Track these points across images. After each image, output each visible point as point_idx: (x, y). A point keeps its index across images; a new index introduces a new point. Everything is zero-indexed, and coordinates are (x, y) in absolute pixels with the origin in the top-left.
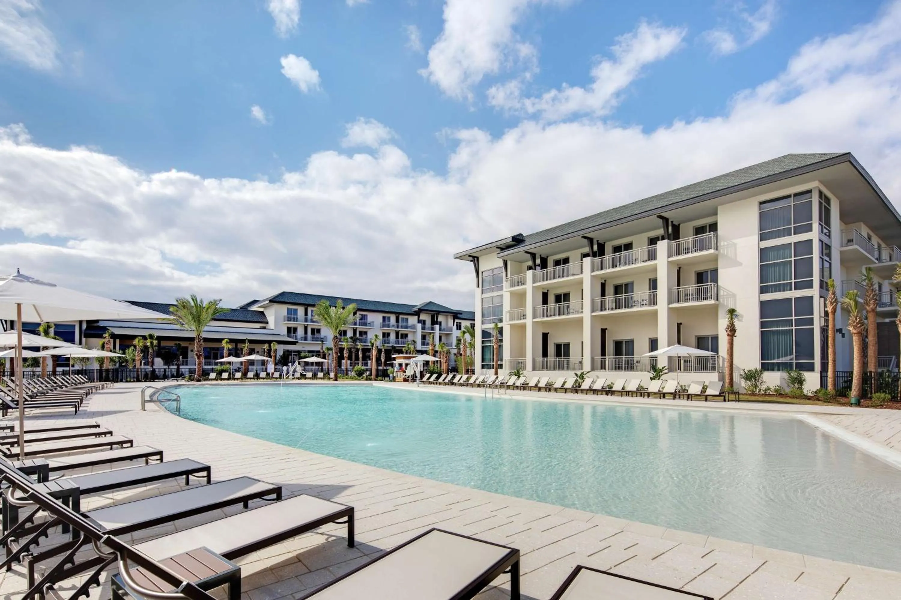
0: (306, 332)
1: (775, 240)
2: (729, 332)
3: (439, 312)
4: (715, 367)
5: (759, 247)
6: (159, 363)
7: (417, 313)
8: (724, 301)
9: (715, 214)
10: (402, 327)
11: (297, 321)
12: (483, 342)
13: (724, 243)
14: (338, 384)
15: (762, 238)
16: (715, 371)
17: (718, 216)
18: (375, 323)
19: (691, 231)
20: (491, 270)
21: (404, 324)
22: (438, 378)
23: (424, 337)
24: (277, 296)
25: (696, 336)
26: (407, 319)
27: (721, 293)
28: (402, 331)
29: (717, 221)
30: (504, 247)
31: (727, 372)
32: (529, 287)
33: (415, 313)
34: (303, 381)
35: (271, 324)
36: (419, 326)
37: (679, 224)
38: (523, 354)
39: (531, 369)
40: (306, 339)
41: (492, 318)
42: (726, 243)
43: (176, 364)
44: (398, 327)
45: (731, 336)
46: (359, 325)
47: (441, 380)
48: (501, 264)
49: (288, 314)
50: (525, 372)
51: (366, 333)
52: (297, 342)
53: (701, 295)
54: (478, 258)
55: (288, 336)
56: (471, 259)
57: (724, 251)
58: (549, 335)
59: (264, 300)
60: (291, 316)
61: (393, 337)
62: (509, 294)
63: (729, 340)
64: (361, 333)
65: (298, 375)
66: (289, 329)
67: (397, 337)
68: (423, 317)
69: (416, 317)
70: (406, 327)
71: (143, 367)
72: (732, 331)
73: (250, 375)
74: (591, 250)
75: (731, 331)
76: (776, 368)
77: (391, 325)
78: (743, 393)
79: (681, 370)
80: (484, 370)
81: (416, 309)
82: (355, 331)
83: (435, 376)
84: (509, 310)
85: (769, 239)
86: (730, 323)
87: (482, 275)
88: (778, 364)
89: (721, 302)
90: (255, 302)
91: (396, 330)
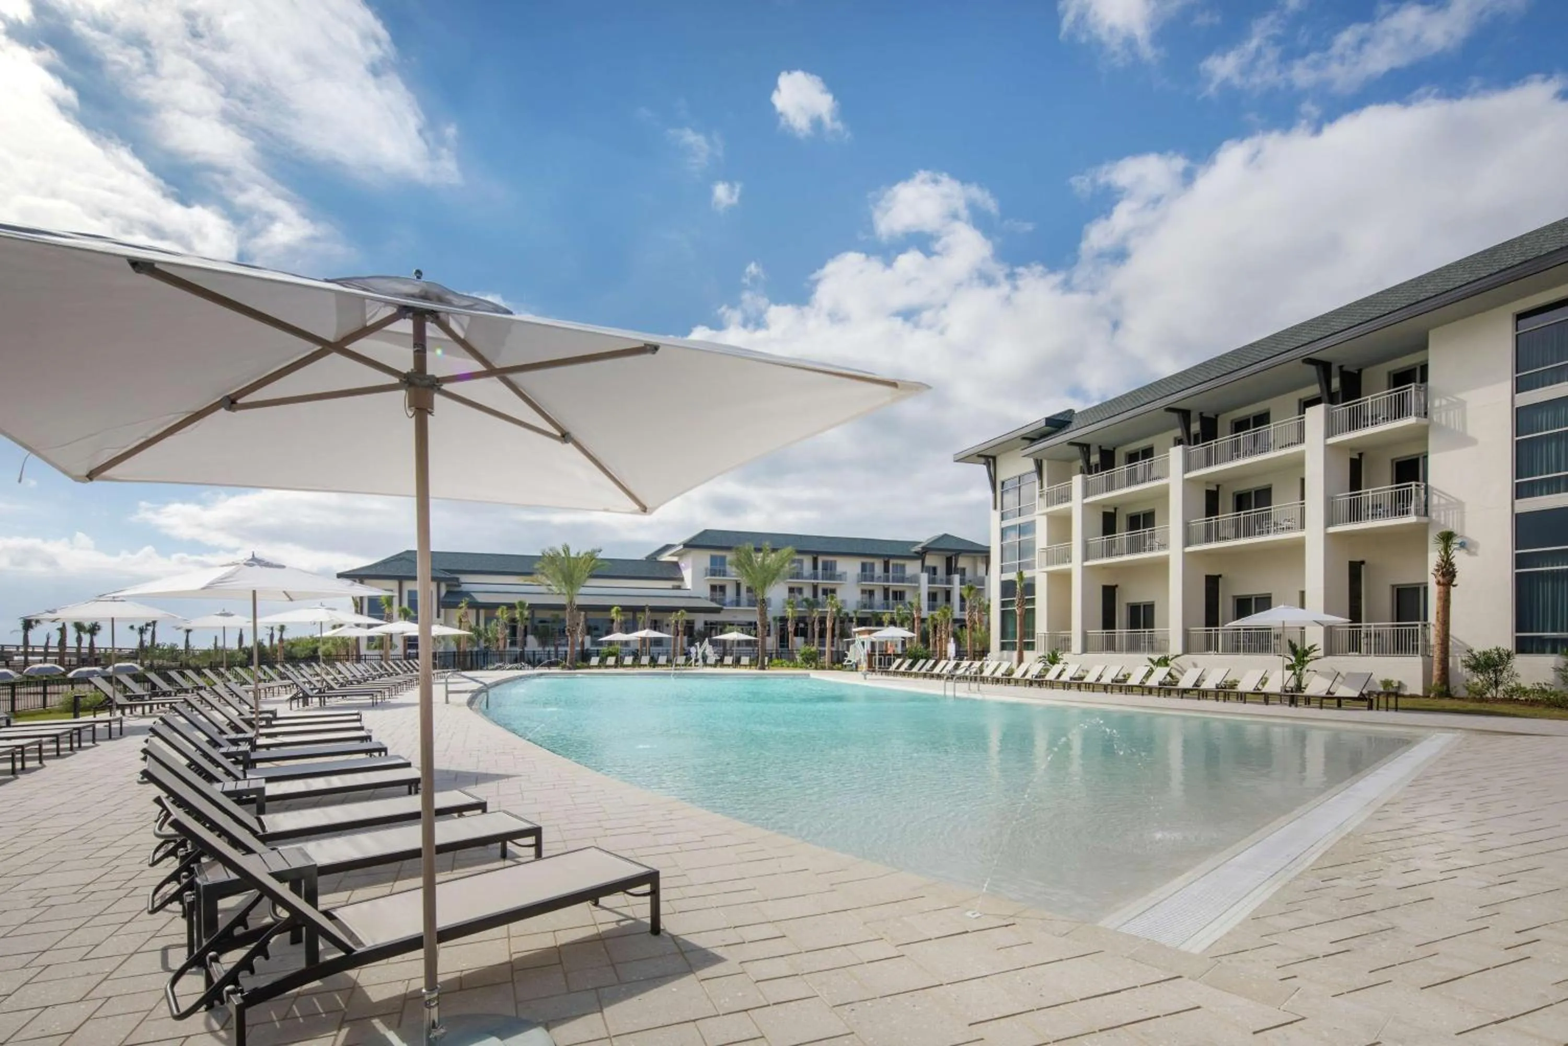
0: (738, 593)
1: (1541, 389)
2: (1441, 579)
3: (959, 553)
4: (1417, 645)
5: (1513, 406)
6: (532, 644)
7: (921, 555)
8: (1439, 516)
9: (1424, 346)
10: (894, 581)
11: (724, 575)
12: (1003, 604)
13: (1441, 402)
14: (764, 674)
15: (1521, 386)
16: (1417, 653)
17: (1430, 349)
18: (848, 575)
19: (1384, 380)
20: (1015, 477)
21: (899, 575)
22: (912, 666)
23: (933, 596)
24: (694, 538)
25: (1393, 586)
26: (903, 566)
27: (1434, 500)
28: (894, 586)
29: (1427, 361)
30: (1037, 437)
31: (1436, 654)
32: (1076, 505)
33: (916, 555)
34: (718, 670)
35: (688, 583)
36: (924, 577)
37: (1360, 371)
38: (1067, 624)
39: (1079, 651)
40: (738, 603)
41: (1018, 561)
42: (1444, 402)
43: (554, 645)
44: (887, 580)
45: (1443, 585)
46: (823, 579)
47: (915, 670)
48: (1030, 465)
49: (712, 564)
50: (1066, 657)
51: (833, 591)
52: (722, 609)
53: (1400, 504)
54: (994, 458)
55: (712, 600)
56: (983, 460)
57: (1441, 417)
58: (1117, 590)
59: (679, 545)
60: (716, 568)
61: (878, 597)
62: (1044, 518)
63: (1440, 593)
64: (825, 592)
65: (712, 659)
66: (713, 588)
67: (886, 597)
68: (930, 561)
69: (919, 563)
70: (903, 580)
71: (508, 648)
72: (1448, 574)
73: (645, 660)
74: (1185, 435)
75: (1443, 575)
76: (1549, 648)
77: (876, 575)
78: (1462, 696)
79: (1360, 652)
80: (1005, 652)
81: (918, 548)
82: (815, 588)
83: (909, 661)
84: (1045, 546)
85: (1537, 387)
86: (1443, 561)
87: (1002, 488)
88: (1554, 641)
89: (1434, 518)
90: (667, 547)
91: (884, 586)
